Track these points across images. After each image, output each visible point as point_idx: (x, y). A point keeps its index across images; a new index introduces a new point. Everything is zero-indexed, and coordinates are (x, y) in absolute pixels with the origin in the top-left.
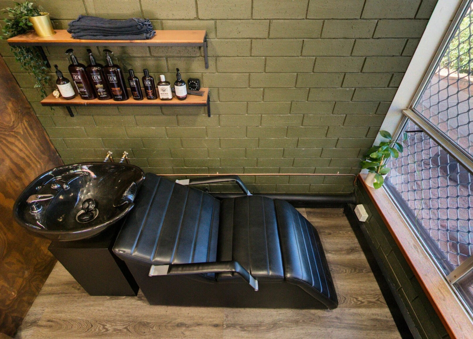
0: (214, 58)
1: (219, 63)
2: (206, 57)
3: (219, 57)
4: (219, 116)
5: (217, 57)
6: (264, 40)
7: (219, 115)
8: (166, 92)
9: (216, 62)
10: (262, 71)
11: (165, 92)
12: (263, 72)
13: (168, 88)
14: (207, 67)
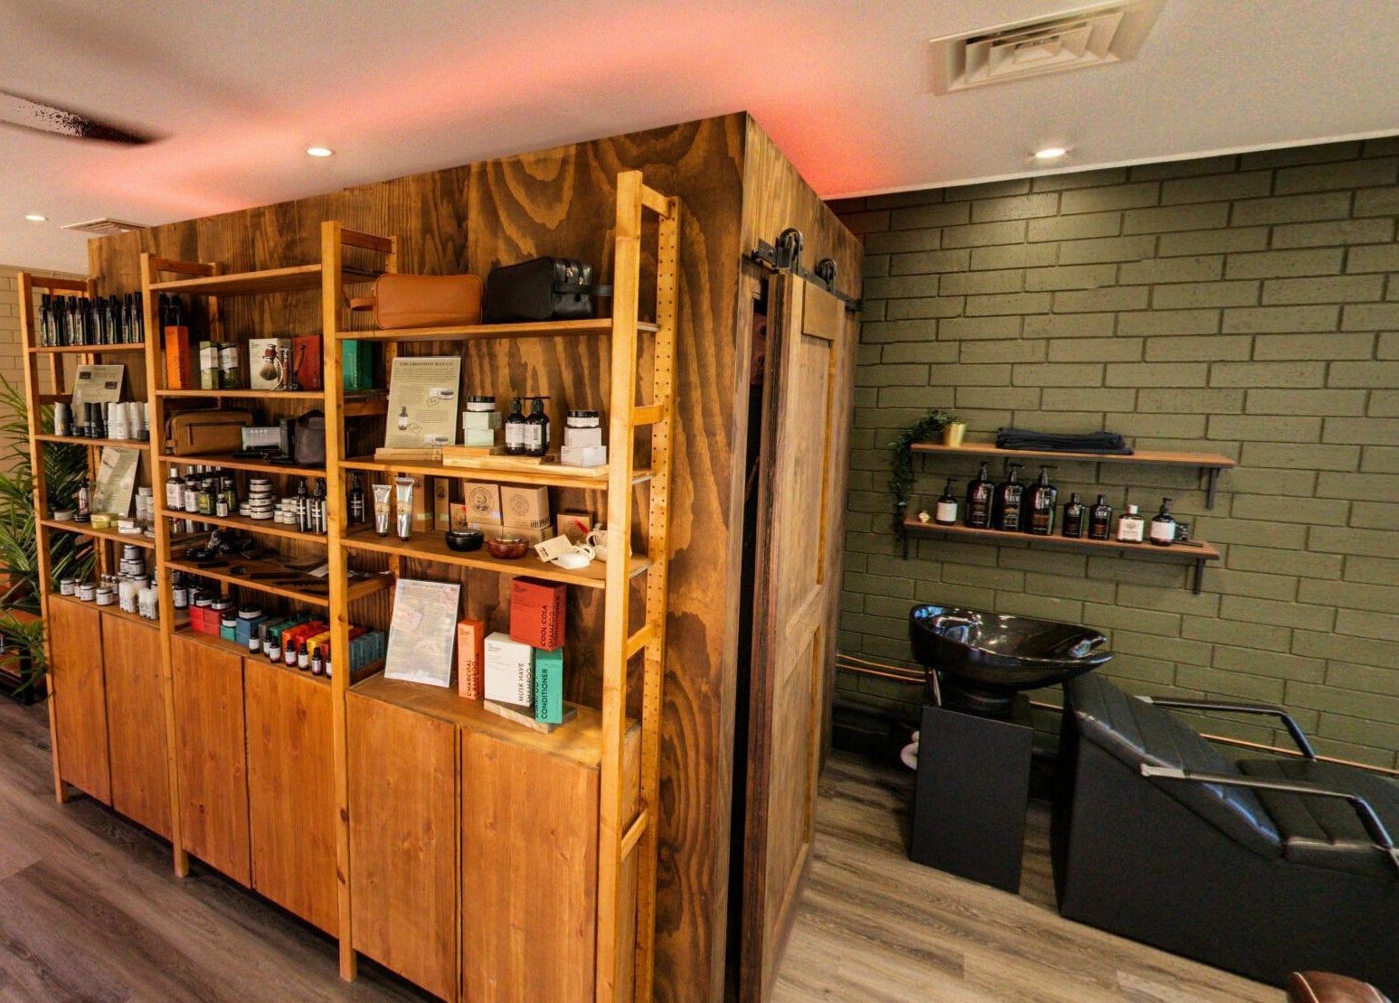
0: (1230, 495)
1: (1236, 503)
2: (1209, 493)
3: (1239, 493)
4: (1221, 597)
5: (1233, 494)
6: (1348, 475)
7: (1221, 595)
8: (1134, 530)
9: (1232, 502)
10: (1339, 523)
11: (1131, 530)
12: (1343, 524)
13: (1140, 524)
14: (1208, 504)
